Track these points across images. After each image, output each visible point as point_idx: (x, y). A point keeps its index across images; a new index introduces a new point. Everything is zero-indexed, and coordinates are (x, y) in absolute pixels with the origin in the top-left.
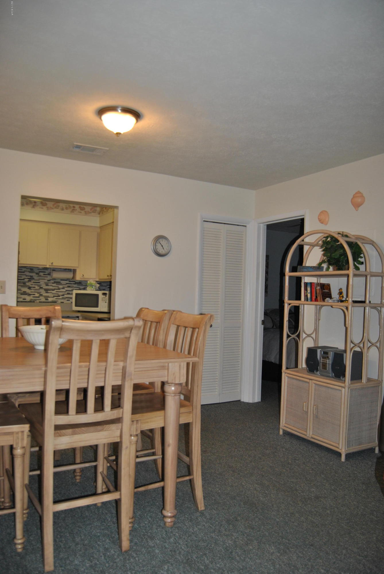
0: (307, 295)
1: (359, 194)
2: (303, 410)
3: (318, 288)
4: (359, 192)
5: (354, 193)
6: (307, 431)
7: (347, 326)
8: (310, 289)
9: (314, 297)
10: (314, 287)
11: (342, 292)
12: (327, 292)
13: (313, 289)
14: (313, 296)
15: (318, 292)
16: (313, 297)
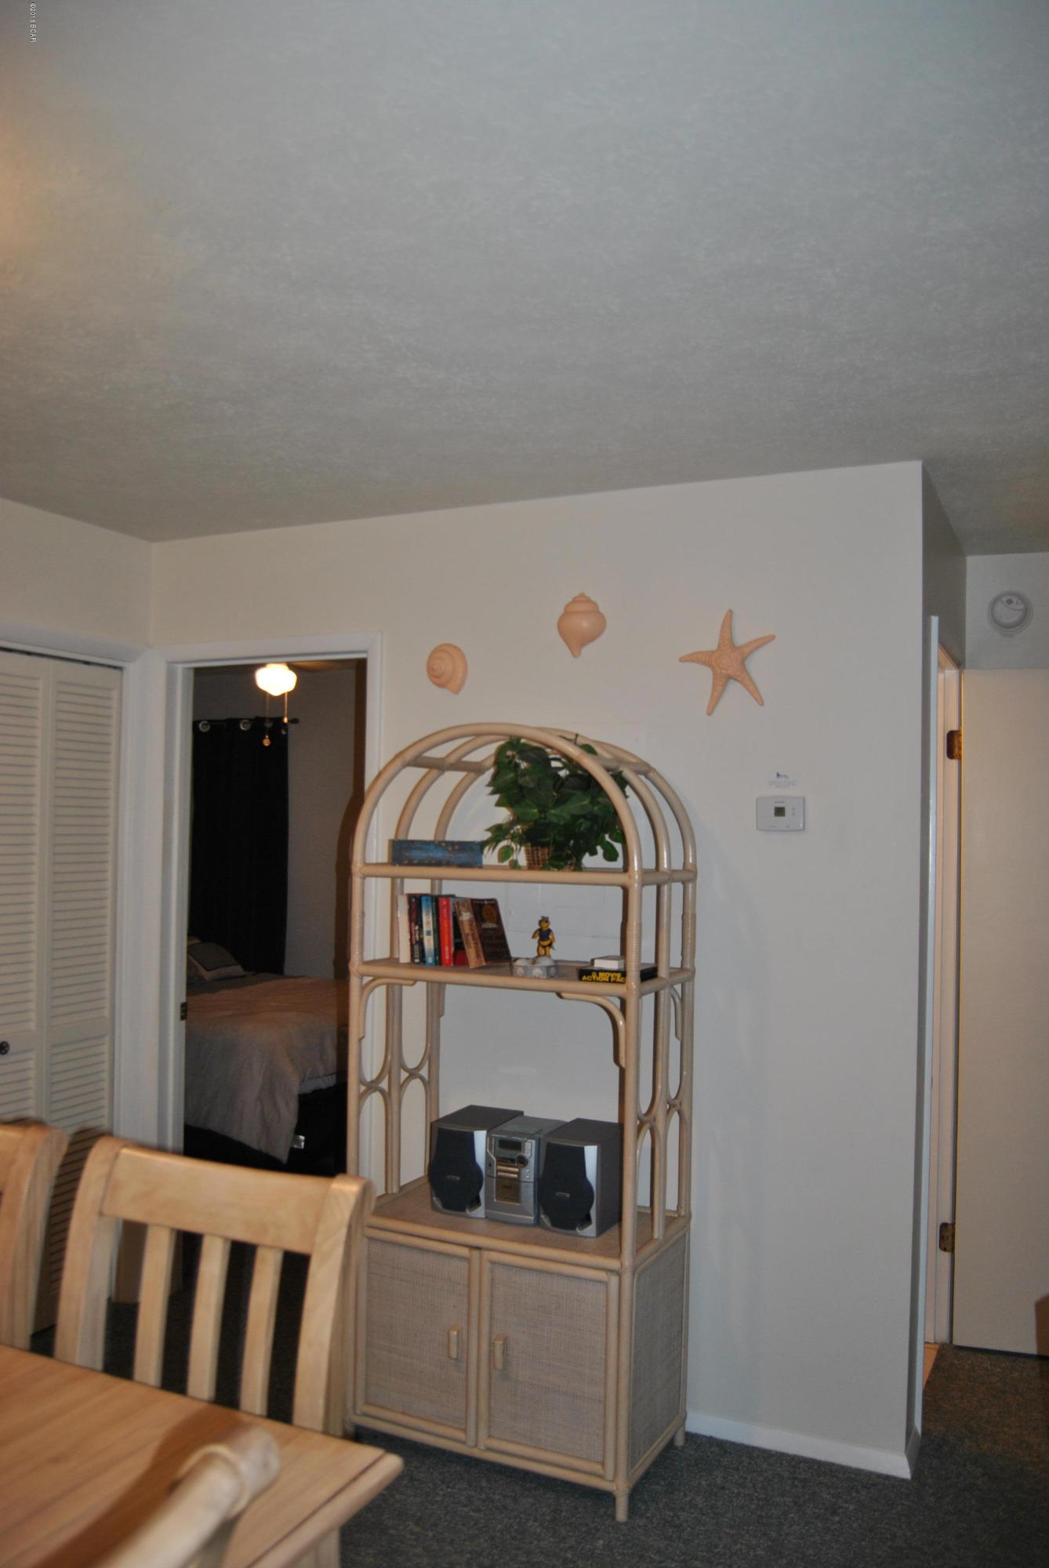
0: (421, 943)
1: (582, 604)
2: (449, 1357)
3: (466, 916)
4: (582, 599)
5: (570, 600)
6: (466, 1427)
7: (623, 1063)
8: (431, 919)
9: (448, 951)
10: (448, 915)
11: (549, 931)
12: (493, 929)
13: (445, 921)
14: (446, 943)
15: (466, 929)
16: (447, 949)
